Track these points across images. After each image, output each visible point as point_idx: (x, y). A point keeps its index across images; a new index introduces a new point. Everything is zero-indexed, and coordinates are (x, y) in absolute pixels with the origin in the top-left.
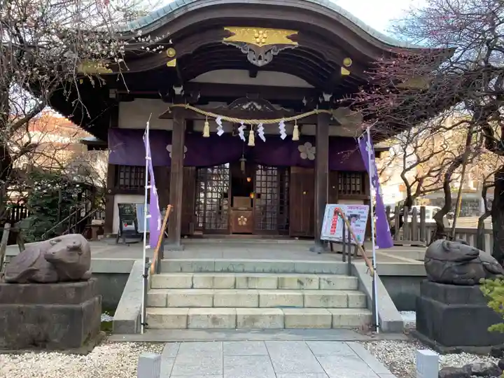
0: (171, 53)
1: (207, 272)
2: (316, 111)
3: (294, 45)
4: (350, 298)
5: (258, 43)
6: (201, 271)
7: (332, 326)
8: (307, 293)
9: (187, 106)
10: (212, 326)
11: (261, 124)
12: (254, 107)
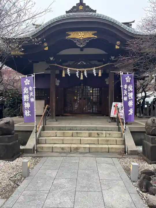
0: (46, 44)
1: (62, 130)
2: (108, 64)
3: (95, 37)
4: (117, 141)
5: (80, 38)
6: (60, 130)
7: (108, 152)
8: (100, 139)
9: (56, 65)
10: (62, 151)
11: (85, 70)
12: (83, 63)
